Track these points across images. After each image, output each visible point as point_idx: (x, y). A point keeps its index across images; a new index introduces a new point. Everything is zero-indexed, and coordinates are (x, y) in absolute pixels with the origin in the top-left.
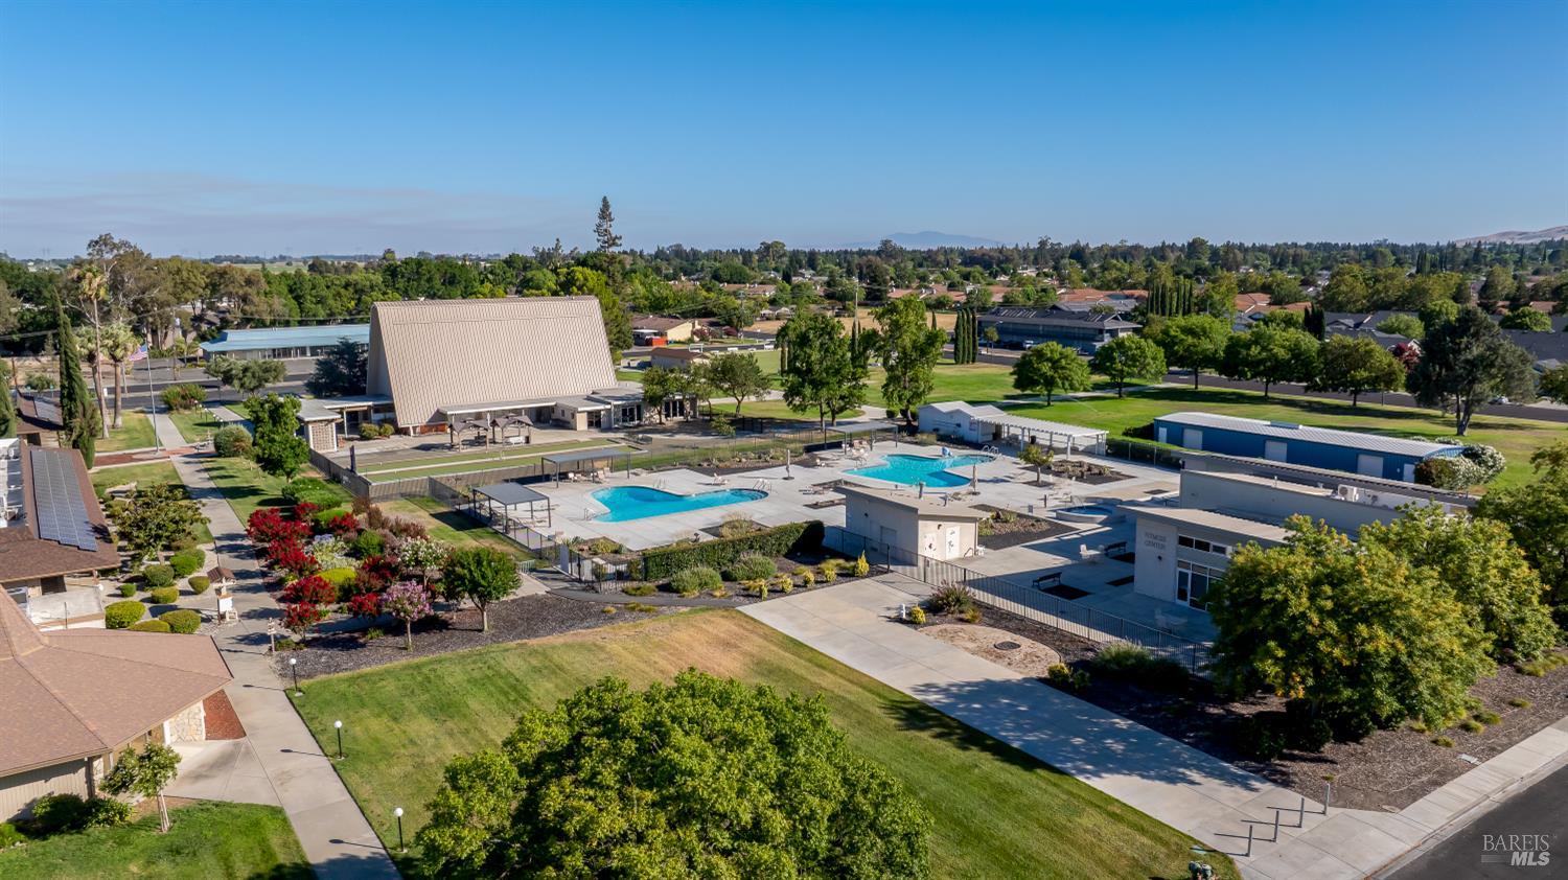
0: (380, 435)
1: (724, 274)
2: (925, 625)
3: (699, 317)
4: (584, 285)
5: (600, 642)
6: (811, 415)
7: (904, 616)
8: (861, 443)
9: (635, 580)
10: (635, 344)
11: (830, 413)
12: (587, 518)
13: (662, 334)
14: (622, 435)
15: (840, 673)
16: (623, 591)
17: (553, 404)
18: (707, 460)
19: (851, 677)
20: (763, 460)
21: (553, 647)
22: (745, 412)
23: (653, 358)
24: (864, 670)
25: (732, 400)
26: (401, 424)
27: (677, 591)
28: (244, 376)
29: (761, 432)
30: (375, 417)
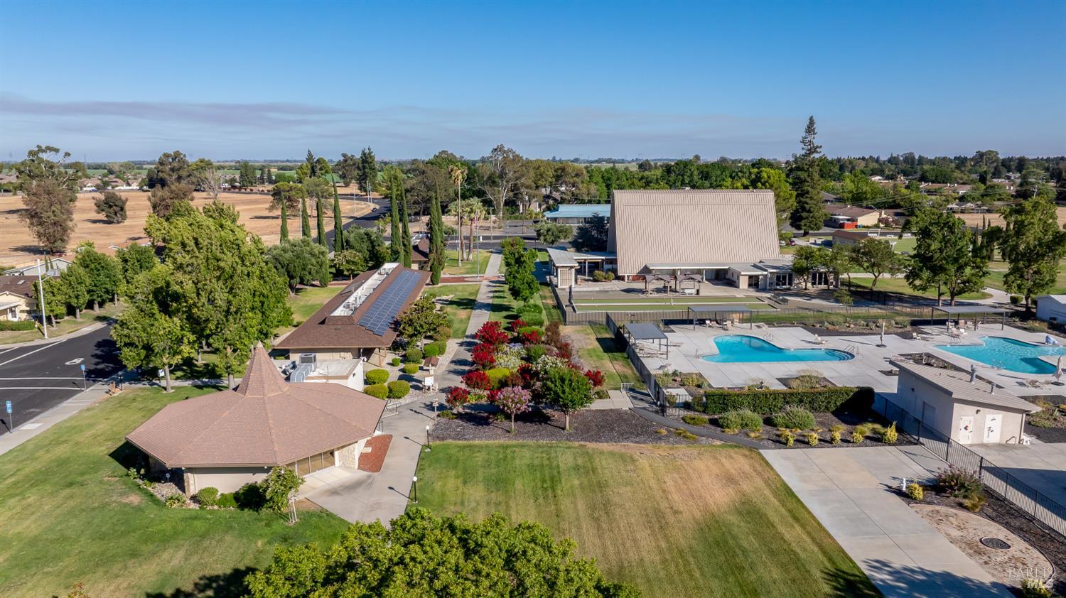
0: (605, 279)
1: (930, 176)
2: (921, 502)
3: (886, 208)
4: (767, 182)
5: (636, 457)
6: (931, 294)
7: (904, 489)
8: (966, 323)
9: (697, 411)
10: (825, 226)
11: (949, 294)
12: (697, 357)
13: (853, 220)
14: (769, 295)
15: (810, 529)
16: (683, 418)
17: (727, 267)
18: (820, 322)
19: (815, 536)
20: (870, 327)
21: (602, 453)
22: (879, 287)
23: (834, 238)
24: (832, 532)
25: (871, 276)
26: (620, 274)
27: (722, 426)
28: (547, 234)
29: (884, 304)
30: (606, 267)
